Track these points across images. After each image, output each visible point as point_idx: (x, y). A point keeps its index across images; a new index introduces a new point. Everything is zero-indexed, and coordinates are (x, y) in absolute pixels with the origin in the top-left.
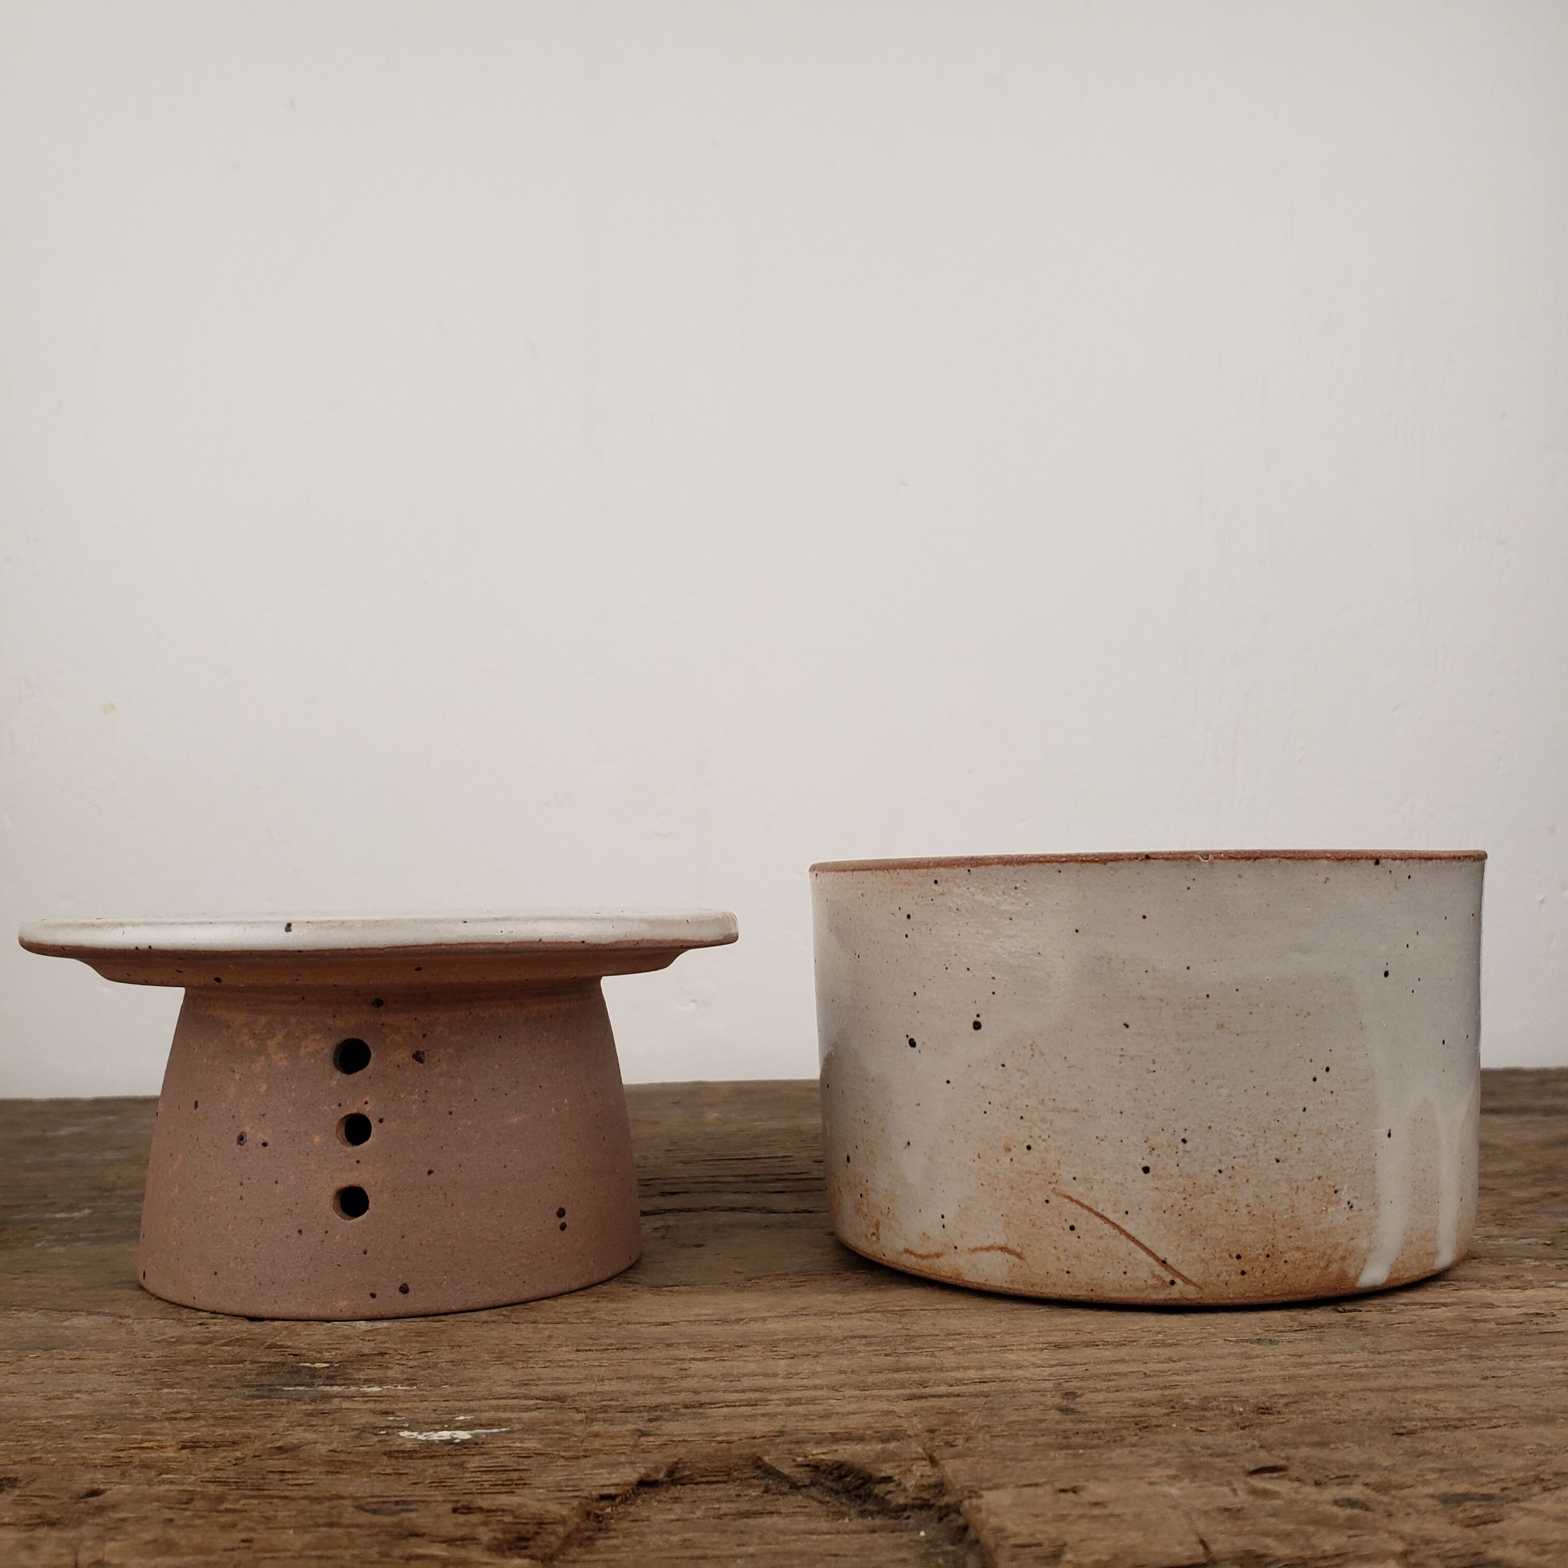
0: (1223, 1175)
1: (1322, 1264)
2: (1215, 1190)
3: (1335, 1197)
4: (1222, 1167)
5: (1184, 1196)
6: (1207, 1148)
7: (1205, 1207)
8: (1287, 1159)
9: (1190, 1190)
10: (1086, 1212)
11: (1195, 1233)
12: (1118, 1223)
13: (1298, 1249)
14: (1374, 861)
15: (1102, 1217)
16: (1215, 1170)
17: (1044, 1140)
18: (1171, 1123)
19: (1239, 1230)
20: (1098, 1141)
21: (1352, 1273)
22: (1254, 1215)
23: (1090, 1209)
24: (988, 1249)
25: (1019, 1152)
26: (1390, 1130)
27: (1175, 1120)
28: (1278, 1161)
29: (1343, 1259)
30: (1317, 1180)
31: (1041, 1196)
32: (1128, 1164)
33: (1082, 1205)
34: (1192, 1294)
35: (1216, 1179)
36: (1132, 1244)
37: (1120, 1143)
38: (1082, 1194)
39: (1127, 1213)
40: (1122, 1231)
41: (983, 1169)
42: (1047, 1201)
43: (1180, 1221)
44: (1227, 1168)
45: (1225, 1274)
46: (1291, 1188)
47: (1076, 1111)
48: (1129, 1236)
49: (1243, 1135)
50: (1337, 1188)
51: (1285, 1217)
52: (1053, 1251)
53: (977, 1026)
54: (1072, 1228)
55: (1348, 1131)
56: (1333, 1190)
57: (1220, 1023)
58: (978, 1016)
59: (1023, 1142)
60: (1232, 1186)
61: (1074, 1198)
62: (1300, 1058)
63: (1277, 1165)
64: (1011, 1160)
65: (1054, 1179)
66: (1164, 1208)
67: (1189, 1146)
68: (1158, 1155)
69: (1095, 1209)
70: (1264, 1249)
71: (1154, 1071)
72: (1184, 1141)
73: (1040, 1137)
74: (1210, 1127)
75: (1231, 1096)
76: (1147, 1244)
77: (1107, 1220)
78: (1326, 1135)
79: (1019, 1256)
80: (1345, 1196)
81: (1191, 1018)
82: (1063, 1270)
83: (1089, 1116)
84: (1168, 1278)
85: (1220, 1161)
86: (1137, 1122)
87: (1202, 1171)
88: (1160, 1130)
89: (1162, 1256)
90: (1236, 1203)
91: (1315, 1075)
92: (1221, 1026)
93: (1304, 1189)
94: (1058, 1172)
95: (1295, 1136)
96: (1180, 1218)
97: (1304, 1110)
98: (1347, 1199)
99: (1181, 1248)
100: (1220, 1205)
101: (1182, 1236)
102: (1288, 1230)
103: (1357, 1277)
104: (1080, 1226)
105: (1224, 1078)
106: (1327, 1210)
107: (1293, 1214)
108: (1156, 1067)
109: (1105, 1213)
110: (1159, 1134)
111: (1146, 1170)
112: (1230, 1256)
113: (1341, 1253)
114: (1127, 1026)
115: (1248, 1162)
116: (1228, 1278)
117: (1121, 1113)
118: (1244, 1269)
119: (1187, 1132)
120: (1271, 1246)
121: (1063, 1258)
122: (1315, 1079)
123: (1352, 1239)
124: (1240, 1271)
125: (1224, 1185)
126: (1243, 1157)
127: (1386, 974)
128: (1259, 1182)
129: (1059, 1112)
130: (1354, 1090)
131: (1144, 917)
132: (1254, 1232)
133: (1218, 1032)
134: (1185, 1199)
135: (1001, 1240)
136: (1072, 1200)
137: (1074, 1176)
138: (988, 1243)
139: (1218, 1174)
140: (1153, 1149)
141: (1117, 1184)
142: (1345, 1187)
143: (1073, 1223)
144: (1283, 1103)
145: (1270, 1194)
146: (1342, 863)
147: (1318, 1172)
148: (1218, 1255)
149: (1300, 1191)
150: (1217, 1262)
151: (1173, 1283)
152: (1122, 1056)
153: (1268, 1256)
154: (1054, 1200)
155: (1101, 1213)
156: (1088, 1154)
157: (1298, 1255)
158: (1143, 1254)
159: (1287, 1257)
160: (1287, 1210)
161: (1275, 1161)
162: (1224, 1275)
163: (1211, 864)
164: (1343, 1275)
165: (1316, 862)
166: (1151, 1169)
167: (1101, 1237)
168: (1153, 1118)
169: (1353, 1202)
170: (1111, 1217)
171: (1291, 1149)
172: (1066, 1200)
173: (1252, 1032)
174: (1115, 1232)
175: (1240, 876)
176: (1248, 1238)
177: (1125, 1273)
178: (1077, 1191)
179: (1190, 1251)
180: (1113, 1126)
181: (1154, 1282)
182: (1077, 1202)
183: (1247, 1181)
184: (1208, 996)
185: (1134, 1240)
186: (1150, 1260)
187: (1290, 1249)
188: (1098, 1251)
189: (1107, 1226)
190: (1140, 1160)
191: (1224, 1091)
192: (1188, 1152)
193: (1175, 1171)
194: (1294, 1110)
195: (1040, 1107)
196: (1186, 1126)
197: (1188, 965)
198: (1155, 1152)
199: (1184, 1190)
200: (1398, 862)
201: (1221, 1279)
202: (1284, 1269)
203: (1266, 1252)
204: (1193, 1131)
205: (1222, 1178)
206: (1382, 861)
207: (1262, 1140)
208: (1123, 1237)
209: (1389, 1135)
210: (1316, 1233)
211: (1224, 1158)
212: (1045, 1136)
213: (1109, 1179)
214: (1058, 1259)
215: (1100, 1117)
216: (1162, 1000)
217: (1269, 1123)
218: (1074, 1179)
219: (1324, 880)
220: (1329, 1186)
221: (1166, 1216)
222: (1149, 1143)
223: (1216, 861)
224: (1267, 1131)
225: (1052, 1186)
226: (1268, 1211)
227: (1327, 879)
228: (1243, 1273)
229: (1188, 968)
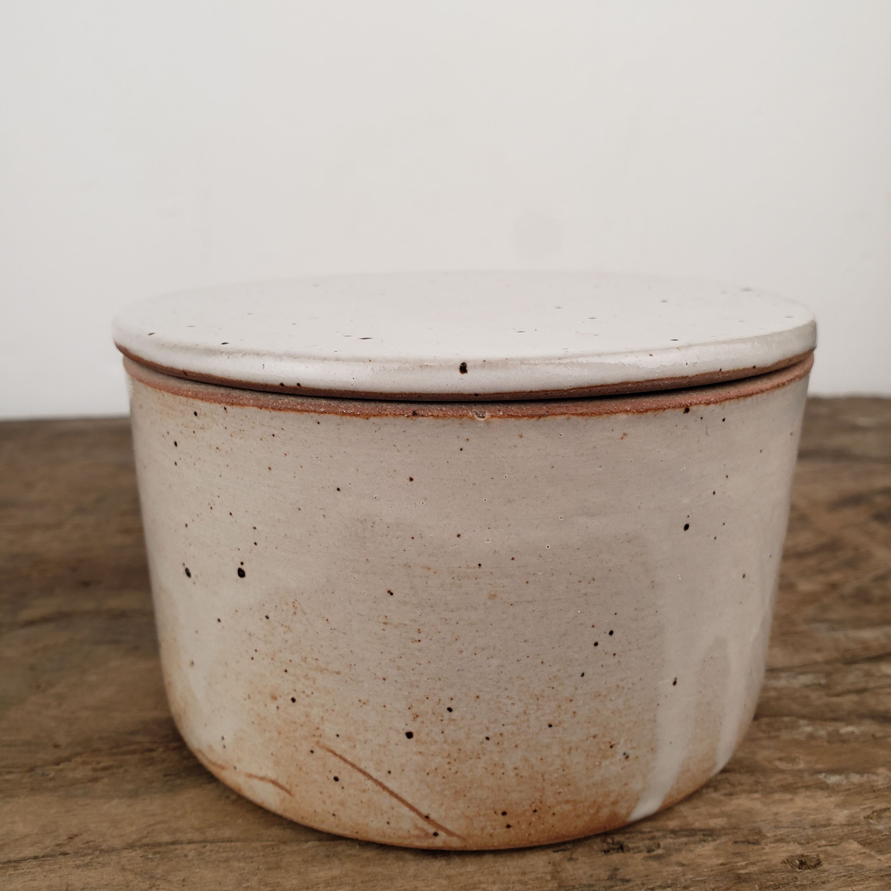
0: (490, 742)
1: (592, 811)
2: (481, 756)
3: (610, 752)
4: (490, 734)
5: (448, 760)
6: (475, 717)
7: (471, 770)
8: (560, 723)
9: (455, 755)
10: (349, 767)
11: (459, 794)
12: (381, 780)
13: (567, 802)
14: (683, 409)
15: (364, 773)
16: (482, 737)
17: (308, 696)
18: (436, 692)
19: (505, 791)
20: (360, 704)
21: (623, 812)
22: (522, 777)
23: (353, 765)
24: (262, 779)
25: (284, 702)
26: (676, 679)
27: (442, 689)
28: (550, 726)
29: (615, 803)
30: (592, 739)
31: (306, 747)
32: (391, 728)
33: (345, 760)
34: (455, 843)
35: (484, 745)
36: (394, 800)
37: (383, 708)
38: (344, 751)
39: (389, 772)
40: (385, 788)
41: (253, 709)
42: (312, 752)
43: (444, 783)
44: (495, 735)
45: (489, 827)
46: (563, 750)
47: (338, 673)
48: (392, 793)
49: (513, 704)
50: (613, 743)
51: (556, 775)
52: (319, 795)
53: (241, 573)
54: (336, 779)
55: (629, 689)
56: (609, 745)
57: (492, 593)
58: (242, 563)
59: (288, 694)
60: (501, 752)
61: (338, 752)
62: (581, 624)
63: (549, 730)
64: (278, 708)
65: (317, 733)
66: (427, 771)
67: (454, 714)
68: (423, 722)
69: (358, 766)
70: (531, 806)
71: (419, 641)
72: (450, 710)
73: (304, 692)
74: (478, 697)
75: (502, 666)
76: (410, 800)
77: (370, 777)
78: (605, 696)
79: (289, 792)
80: (620, 749)
81: (460, 587)
82: (329, 812)
83: (351, 679)
84: (432, 830)
85: (488, 729)
86: (400, 689)
87: (468, 738)
88: (425, 698)
89: (425, 811)
90: (503, 766)
91: (596, 640)
92: (493, 597)
93: (577, 749)
94: (322, 727)
95: (571, 701)
96: (444, 780)
97: (583, 675)
98: (624, 750)
99: (444, 807)
100: (486, 769)
101: (445, 796)
102: (557, 787)
103: (628, 814)
104: (344, 777)
105: (494, 648)
106: (600, 763)
107: (564, 773)
108: (422, 636)
109: (368, 771)
110: (423, 702)
111: (409, 735)
112: (495, 813)
113: (613, 798)
114: (392, 594)
115: (518, 729)
116: (492, 831)
117: (384, 679)
118: (509, 823)
119: (453, 701)
120: (539, 803)
121: (328, 802)
122: (596, 644)
123: (626, 784)
124: (505, 825)
125: (491, 751)
126: (513, 724)
127: (686, 527)
128: (528, 746)
129: (321, 672)
130: (640, 649)
131: (411, 479)
132: (521, 791)
133: (489, 603)
134: (449, 763)
135: (271, 774)
136: (335, 754)
137: (338, 733)
138: (262, 774)
139: (486, 741)
140: (417, 716)
141: (380, 746)
142: (622, 741)
143: (336, 775)
144: (559, 671)
145: (540, 757)
146: (645, 414)
147: (593, 731)
148: (482, 813)
149: (573, 752)
150: (482, 818)
151: (436, 834)
152: (385, 623)
153: (535, 811)
154: (319, 752)
155: (365, 770)
156: (350, 715)
157: (567, 807)
158: (405, 810)
159: (555, 810)
160: (557, 769)
161: (547, 727)
162: (489, 830)
163: (487, 423)
164: (614, 816)
165: (613, 416)
166: (415, 735)
167: (364, 791)
168: (417, 686)
169: (630, 752)
170: (375, 774)
171: (566, 713)
172: (329, 754)
173: (528, 602)
174: (378, 788)
175: (521, 436)
176: (515, 796)
177: (388, 823)
178: (341, 747)
179: (454, 809)
180: (376, 691)
181: (417, 832)
182: (341, 757)
183: (516, 746)
184: (480, 565)
185: (396, 796)
186: (413, 814)
187: (559, 803)
188: (362, 802)
189: (370, 783)
190: (403, 726)
191: (495, 662)
192: (453, 720)
193: (440, 738)
194: (570, 676)
195: (302, 663)
196: (452, 695)
197: (460, 532)
198: (419, 719)
199: (449, 755)
200: (712, 406)
201: (486, 831)
202: (551, 820)
203: (533, 809)
204: (460, 699)
205: (489, 745)
206: (692, 408)
207: (535, 707)
208: (385, 793)
209: (675, 683)
210: (588, 786)
211: (492, 725)
212: (308, 692)
213: (371, 740)
214: (324, 802)
215: (362, 681)
216: (429, 569)
217: (543, 691)
218: (338, 736)
219: (622, 435)
220: (605, 742)
221: (429, 778)
222: (414, 710)
223: (494, 419)
224: (540, 699)
225: (316, 739)
226: (537, 773)
227: (625, 434)
228: (508, 826)
229: (459, 536)
